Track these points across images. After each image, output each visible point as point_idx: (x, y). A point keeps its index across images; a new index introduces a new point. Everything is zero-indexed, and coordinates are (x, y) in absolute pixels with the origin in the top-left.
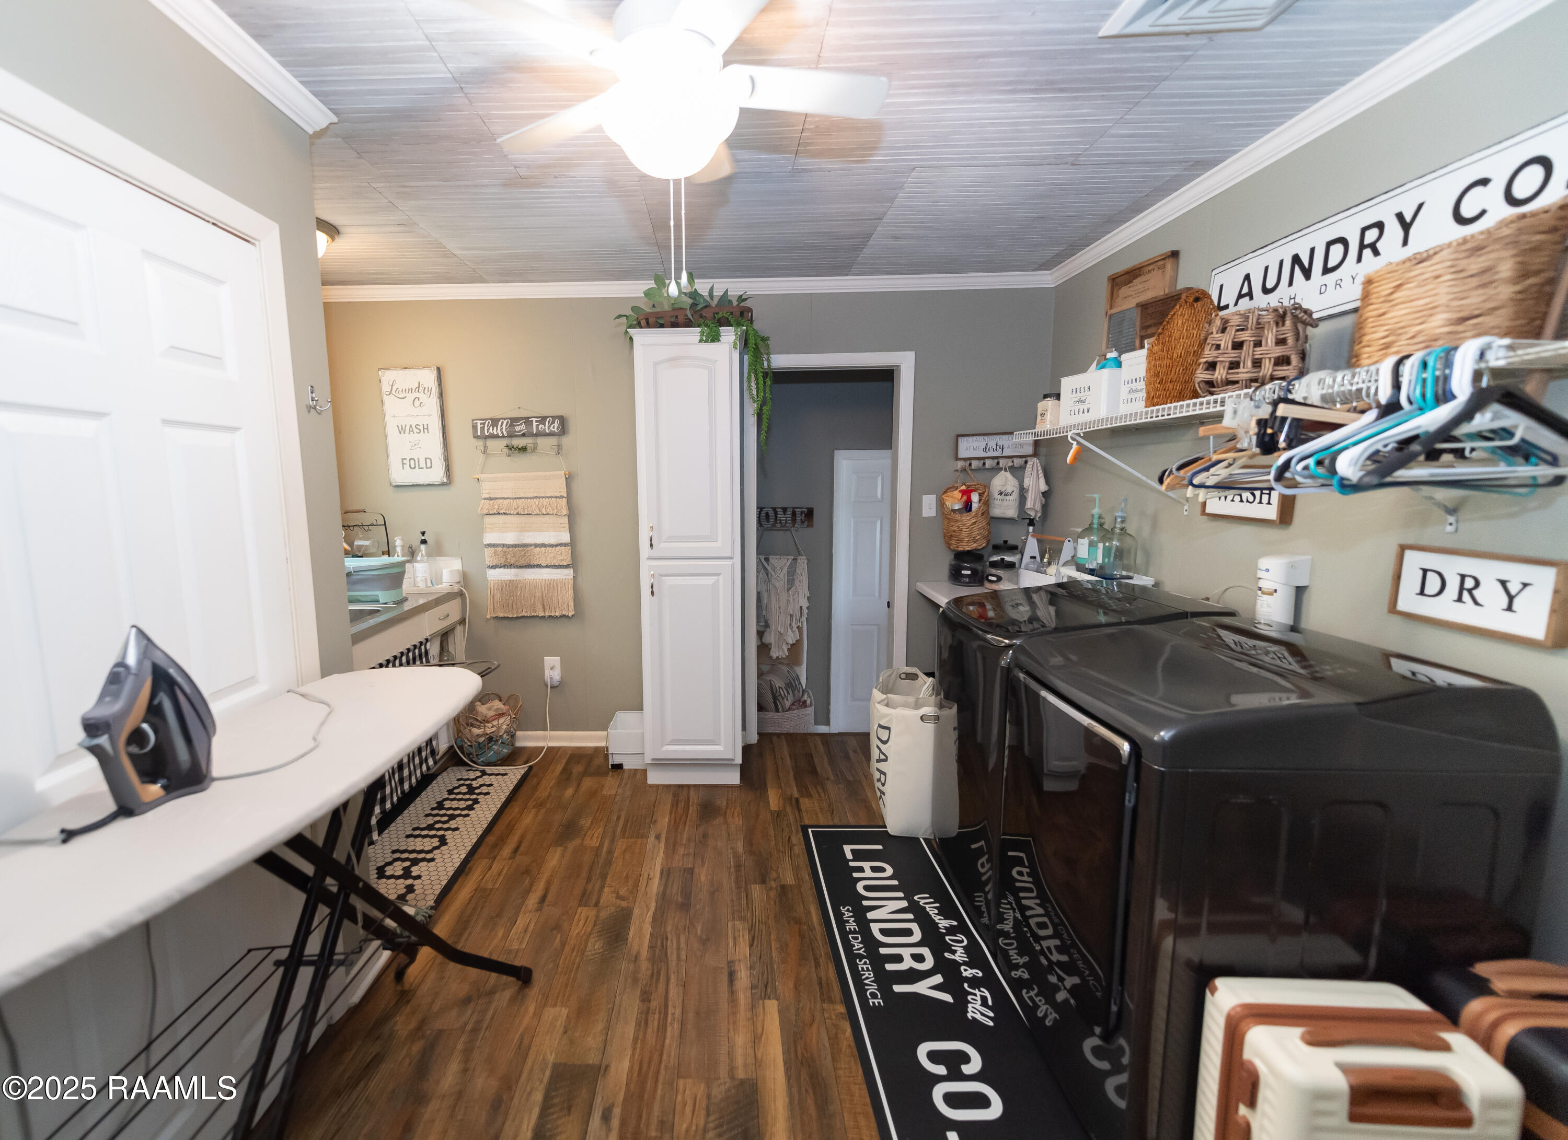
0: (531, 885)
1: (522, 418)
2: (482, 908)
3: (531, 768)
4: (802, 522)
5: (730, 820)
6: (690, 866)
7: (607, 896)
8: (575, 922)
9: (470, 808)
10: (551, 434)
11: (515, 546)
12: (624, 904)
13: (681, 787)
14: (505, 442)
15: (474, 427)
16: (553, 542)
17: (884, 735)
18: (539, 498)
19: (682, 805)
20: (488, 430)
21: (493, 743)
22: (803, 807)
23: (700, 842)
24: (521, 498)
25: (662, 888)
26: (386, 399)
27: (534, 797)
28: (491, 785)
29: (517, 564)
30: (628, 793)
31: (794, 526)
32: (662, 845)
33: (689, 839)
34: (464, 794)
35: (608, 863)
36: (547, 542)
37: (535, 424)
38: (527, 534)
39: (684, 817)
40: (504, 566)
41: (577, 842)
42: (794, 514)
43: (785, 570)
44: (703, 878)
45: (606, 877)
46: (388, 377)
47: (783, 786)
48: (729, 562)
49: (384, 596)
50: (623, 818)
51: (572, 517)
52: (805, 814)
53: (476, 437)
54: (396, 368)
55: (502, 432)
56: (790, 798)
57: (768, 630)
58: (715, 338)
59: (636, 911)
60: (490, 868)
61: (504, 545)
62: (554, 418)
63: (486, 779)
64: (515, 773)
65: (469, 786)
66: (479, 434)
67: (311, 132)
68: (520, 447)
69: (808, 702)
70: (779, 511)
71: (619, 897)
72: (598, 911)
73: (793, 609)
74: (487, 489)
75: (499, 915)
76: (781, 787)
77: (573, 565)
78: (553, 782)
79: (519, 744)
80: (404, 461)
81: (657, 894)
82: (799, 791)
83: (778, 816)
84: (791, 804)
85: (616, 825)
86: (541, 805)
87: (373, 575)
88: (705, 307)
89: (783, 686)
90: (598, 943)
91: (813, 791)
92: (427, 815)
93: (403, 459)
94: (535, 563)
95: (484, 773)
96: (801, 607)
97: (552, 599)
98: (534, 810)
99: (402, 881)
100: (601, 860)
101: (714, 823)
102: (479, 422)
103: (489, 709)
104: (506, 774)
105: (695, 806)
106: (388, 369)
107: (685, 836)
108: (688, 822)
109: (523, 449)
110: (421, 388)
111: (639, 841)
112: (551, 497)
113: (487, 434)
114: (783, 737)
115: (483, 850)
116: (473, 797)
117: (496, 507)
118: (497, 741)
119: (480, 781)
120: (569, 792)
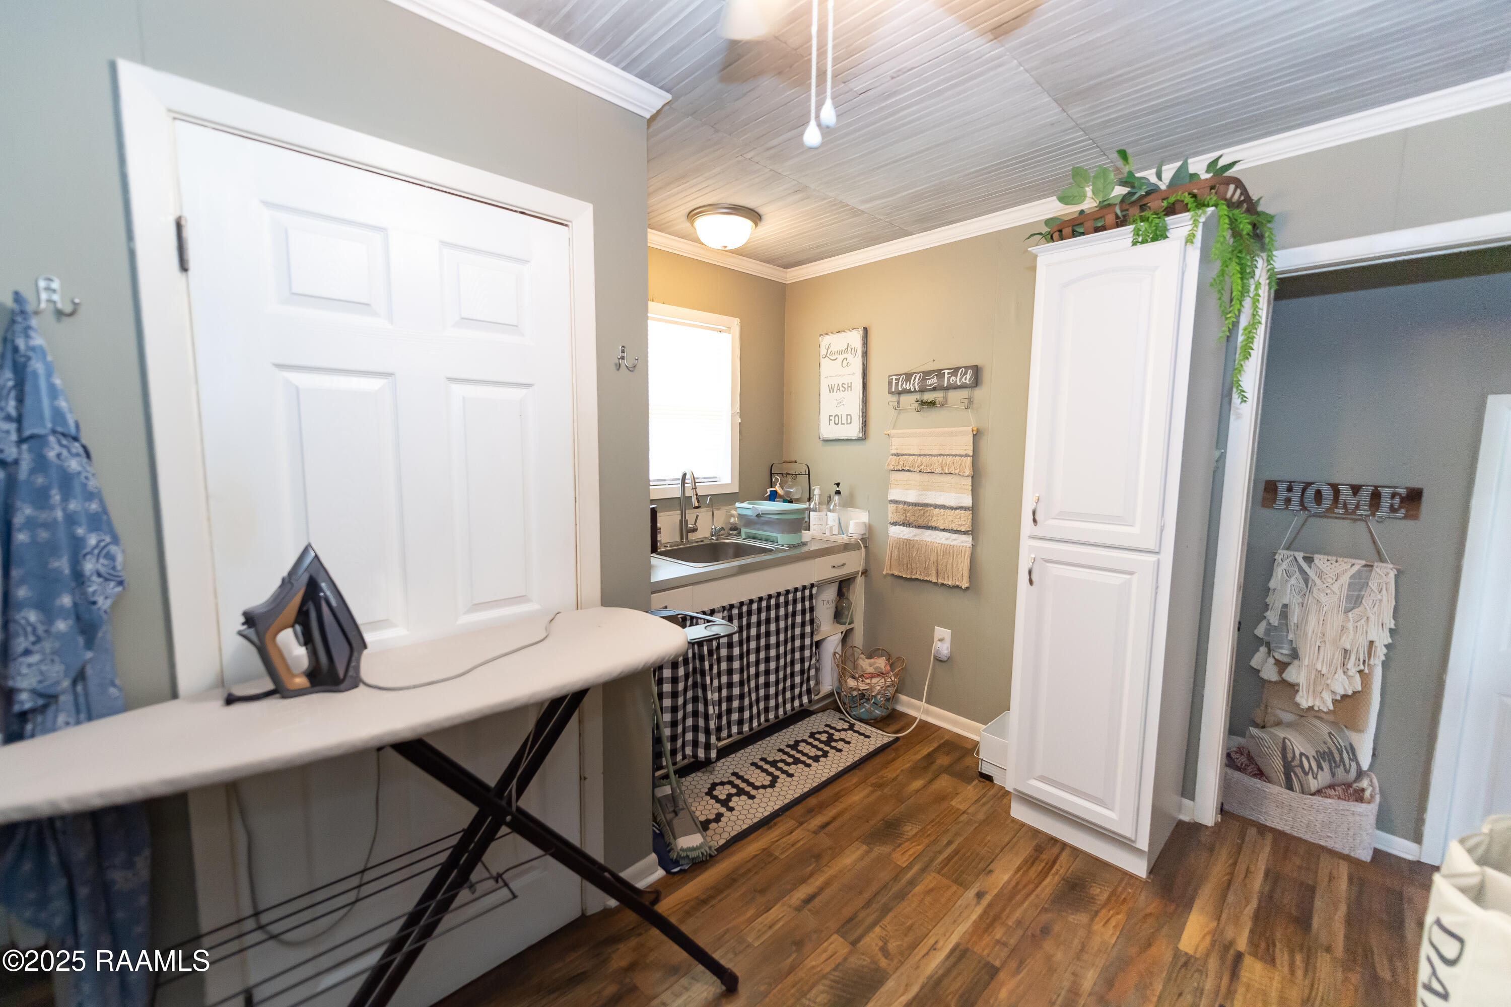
0: (811, 875)
1: (934, 371)
2: (755, 873)
3: (897, 739)
4: (1393, 509)
5: (1097, 926)
6: (997, 963)
7: (871, 941)
8: (819, 951)
9: (816, 759)
10: (963, 387)
11: (915, 505)
12: (883, 962)
13: (1054, 841)
14: (917, 396)
15: (890, 383)
16: (953, 504)
17: (1450, 949)
18: (943, 455)
19: (1039, 867)
20: (902, 384)
21: (864, 700)
22: (1244, 974)
23: (1033, 936)
24: (925, 455)
25: (941, 972)
26: (824, 362)
27: (880, 774)
28: (849, 743)
29: (915, 523)
30: (981, 816)
31: (1373, 515)
32: (979, 910)
33: (1019, 923)
34: (821, 742)
35: (902, 896)
36: (947, 504)
37: (946, 376)
38: (929, 493)
39: (1031, 886)
40: (903, 524)
41: (885, 849)
42: (1376, 496)
43: (1345, 579)
44: (1003, 994)
45: (887, 913)
46: (825, 341)
47: (1224, 916)
48: (1153, 558)
49: (783, 539)
50: (954, 846)
51: (976, 478)
52: (1241, 990)
53: (890, 393)
54: (832, 333)
55: (914, 387)
56: (1228, 946)
57: (1296, 662)
58: (1160, 234)
59: (890, 984)
60: (792, 833)
61: (905, 503)
62: (967, 368)
63: (849, 735)
64: (879, 738)
65: (831, 736)
66: (893, 390)
67: (648, 116)
68: (929, 401)
69: (1367, 794)
70: (1345, 491)
71: (884, 950)
72: (850, 953)
73: (1354, 641)
74: (896, 445)
75: (762, 891)
76: (1219, 919)
77: (973, 531)
78: (908, 765)
79: (900, 708)
80: (831, 418)
81: (930, 977)
82: (1251, 942)
83: (1185, 964)
84: (1223, 959)
85: (940, 852)
86: (880, 786)
87: (773, 518)
88: (1148, 193)
89: (1311, 752)
90: (824, 995)
91: (1283, 957)
92: (780, 750)
93: (830, 416)
94: (933, 524)
95: (851, 727)
96: (1371, 643)
97: (946, 566)
98: (870, 788)
99: (719, 805)
100: (896, 888)
101: (1071, 918)
102: (894, 378)
103: (871, 665)
104: (868, 737)
105: (1056, 877)
106: (826, 334)
107: (1018, 914)
108: (1033, 896)
109: (932, 404)
110: (849, 349)
111: (955, 888)
112: (956, 455)
113: (900, 389)
114: (1269, 837)
115: (799, 809)
116: (827, 748)
117: (901, 463)
118: (868, 700)
119: (843, 735)
120: (918, 784)
